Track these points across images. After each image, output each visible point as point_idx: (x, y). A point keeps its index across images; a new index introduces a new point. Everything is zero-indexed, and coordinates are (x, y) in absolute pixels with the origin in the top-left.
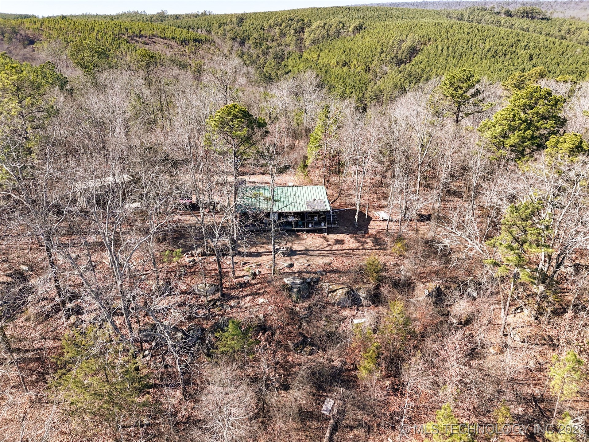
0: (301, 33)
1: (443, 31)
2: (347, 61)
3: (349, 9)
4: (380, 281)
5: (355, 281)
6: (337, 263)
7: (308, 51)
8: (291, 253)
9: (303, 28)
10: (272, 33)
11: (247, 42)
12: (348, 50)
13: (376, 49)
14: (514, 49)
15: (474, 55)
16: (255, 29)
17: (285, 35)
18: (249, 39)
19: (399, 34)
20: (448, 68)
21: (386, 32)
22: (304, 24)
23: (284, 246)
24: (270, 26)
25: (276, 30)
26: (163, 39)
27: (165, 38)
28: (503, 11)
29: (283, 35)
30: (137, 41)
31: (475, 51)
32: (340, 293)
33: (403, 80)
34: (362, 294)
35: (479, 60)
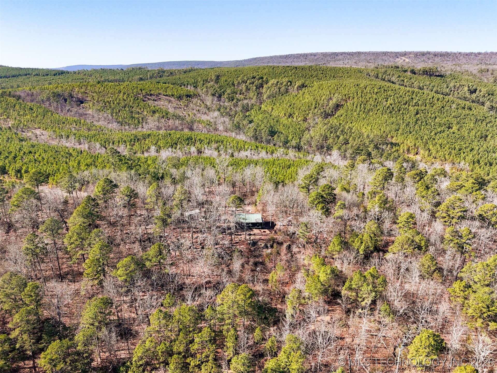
0: (261, 89)
1: (359, 92)
2: (292, 113)
3: (296, 68)
4: (274, 242)
5: (267, 242)
6: (263, 237)
7: (265, 104)
8: (250, 235)
9: (262, 84)
10: (240, 88)
11: (223, 97)
12: (293, 104)
13: (312, 104)
14: (407, 106)
15: (377, 111)
16: (228, 85)
17: (249, 90)
18: (224, 94)
19: (328, 93)
20: (358, 121)
21: (320, 90)
22: (263, 81)
23: (248, 233)
24: (239, 82)
25: (243, 86)
26: (166, 96)
27: (167, 95)
28: (409, 70)
29: (248, 89)
30: (149, 99)
31: (379, 108)
32: (263, 245)
33: (326, 131)
34: (269, 245)
35: (380, 115)
